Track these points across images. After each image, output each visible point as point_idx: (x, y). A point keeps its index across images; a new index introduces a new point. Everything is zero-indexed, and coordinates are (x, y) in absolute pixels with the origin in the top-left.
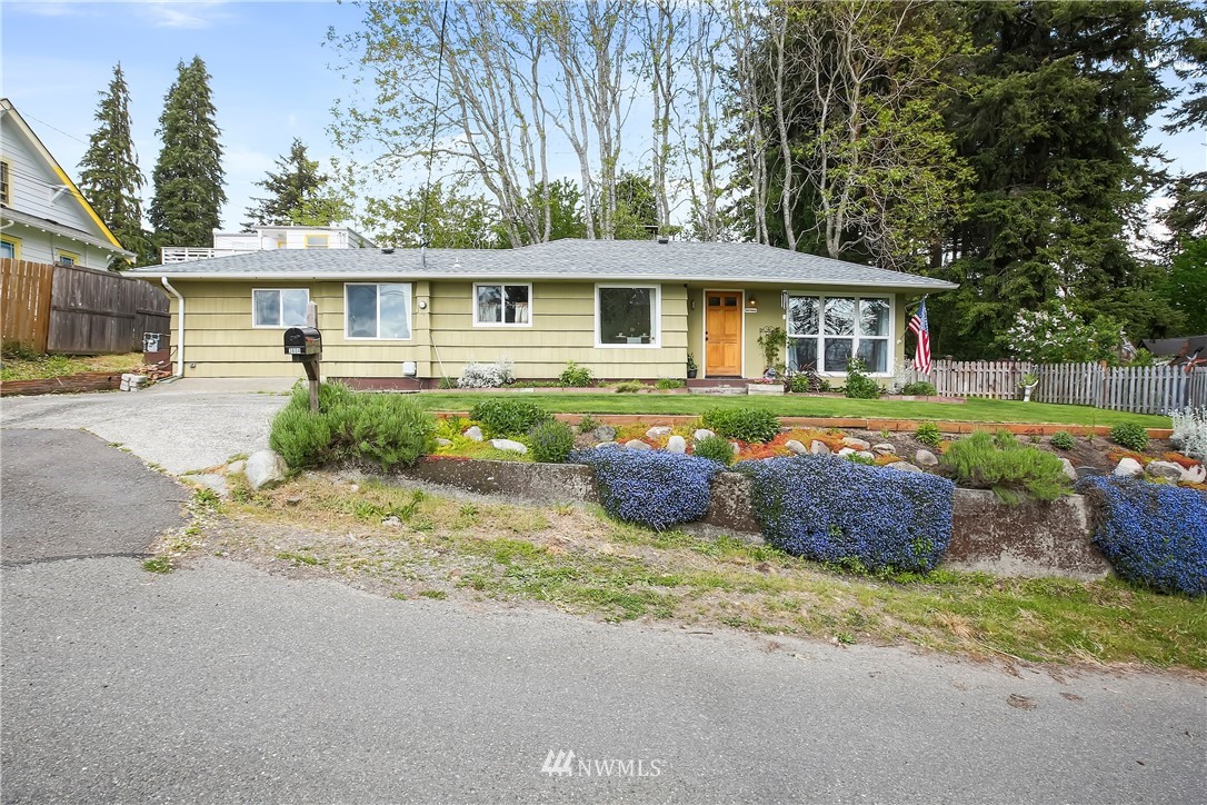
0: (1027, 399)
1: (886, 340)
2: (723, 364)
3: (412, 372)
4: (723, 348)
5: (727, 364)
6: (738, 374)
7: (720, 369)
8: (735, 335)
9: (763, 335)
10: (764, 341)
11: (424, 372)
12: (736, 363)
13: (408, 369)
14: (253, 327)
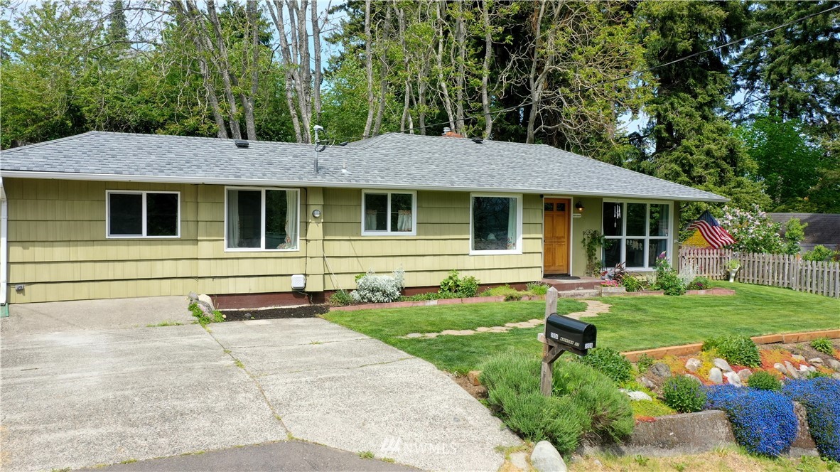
0: (732, 280)
1: (665, 240)
2: (554, 263)
3: (302, 285)
4: (555, 249)
5: (557, 264)
6: (565, 272)
7: (552, 268)
8: (563, 237)
9: (586, 237)
10: (586, 242)
11: (315, 286)
12: (564, 263)
13: (297, 282)
14: (107, 237)
